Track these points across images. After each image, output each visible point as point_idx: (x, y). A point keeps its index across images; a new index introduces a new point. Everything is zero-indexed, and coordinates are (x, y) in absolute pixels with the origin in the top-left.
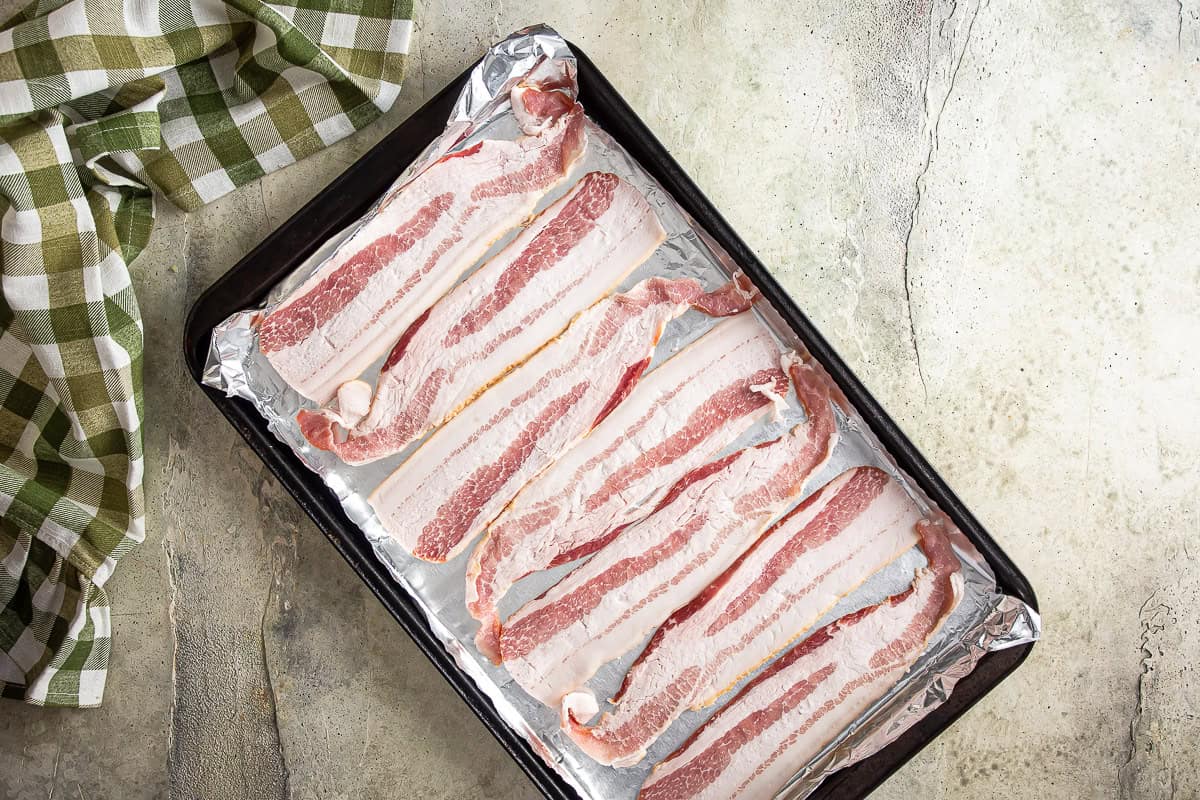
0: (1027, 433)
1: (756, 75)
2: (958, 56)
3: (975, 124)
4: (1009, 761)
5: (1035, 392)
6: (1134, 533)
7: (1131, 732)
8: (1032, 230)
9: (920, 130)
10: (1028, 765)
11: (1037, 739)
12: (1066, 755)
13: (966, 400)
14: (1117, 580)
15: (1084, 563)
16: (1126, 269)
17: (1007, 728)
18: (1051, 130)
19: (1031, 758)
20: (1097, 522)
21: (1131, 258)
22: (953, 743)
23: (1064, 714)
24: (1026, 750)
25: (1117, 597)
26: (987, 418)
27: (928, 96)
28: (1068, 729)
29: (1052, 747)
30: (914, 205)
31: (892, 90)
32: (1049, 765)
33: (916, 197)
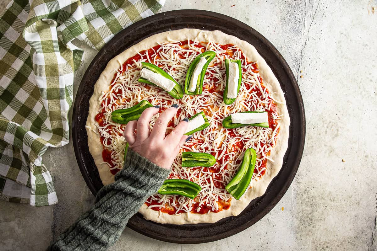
0: (338, 135)
1: (248, 16)
2: (315, 10)
3: (321, 32)
4: (332, 245)
5: (341, 122)
6: (374, 169)
7: (373, 236)
8: (340, 68)
9: (302, 34)
10: (338, 246)
11: (342, 237)
12: (351, 243)
13: (318, 124)
14: (368, 185)
15: (357, 179)
16: (371, 81)
17: (331, 234)
18: (346, 34)
19: (339, 244)
20: (361, 165)
21: (373, 77)
22: (313, 239)
23: (350, 229)
24: (338, 241)
25: (368, 190)
26: (325, 131)
27: (305, 23)
28: (352, 234)
29: (346, 240)
30: (300, 59)
31: (293, 21)
32: (345, 246)
33: (301, 56)
